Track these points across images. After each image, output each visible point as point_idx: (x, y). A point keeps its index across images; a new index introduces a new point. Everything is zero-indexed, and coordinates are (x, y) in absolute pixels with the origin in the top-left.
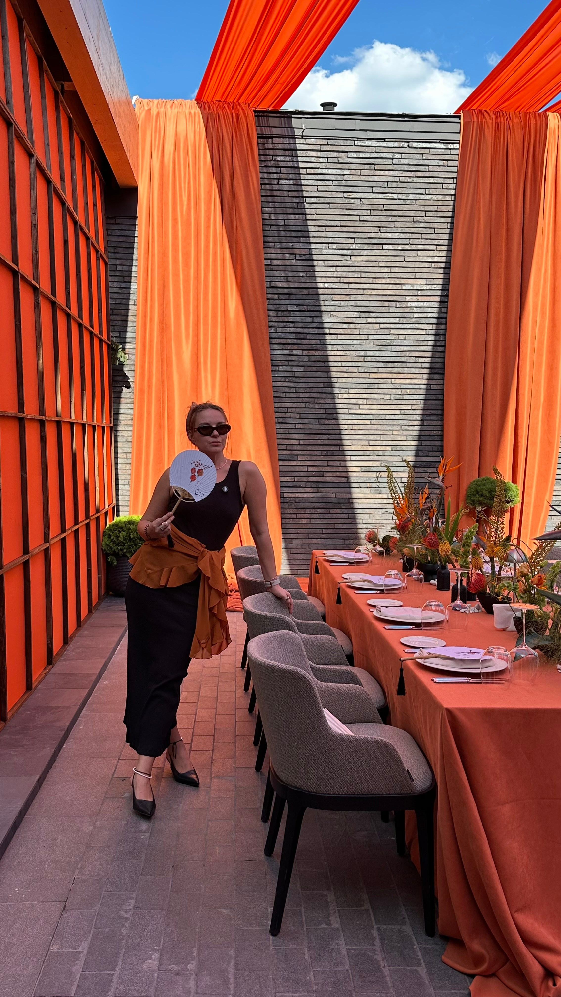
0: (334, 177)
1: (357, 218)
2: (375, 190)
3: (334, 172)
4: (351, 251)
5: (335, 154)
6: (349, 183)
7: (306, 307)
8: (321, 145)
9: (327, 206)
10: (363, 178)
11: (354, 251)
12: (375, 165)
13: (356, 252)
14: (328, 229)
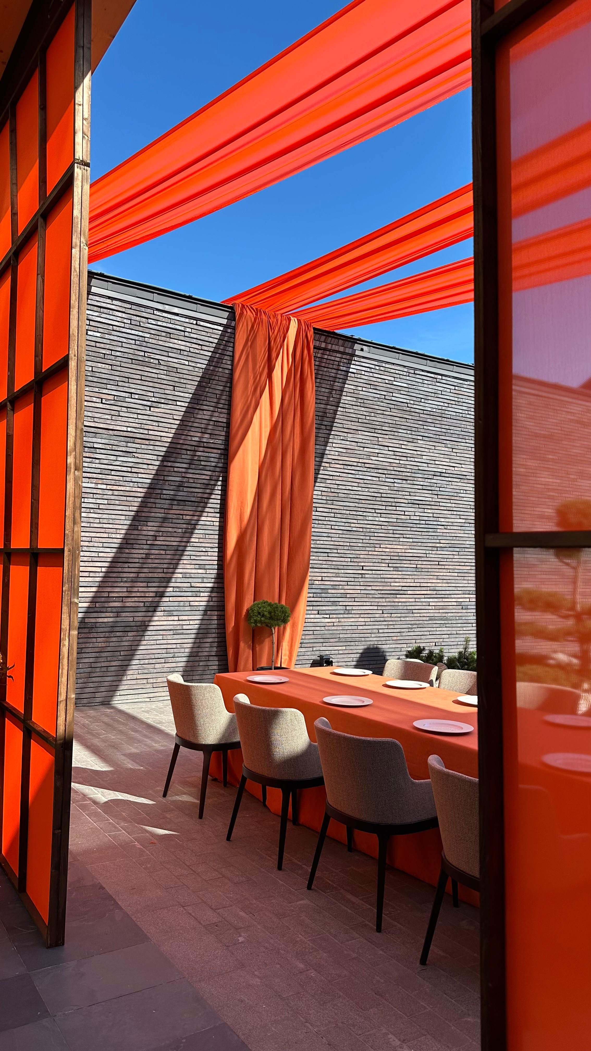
0: (137, 338)
1: (156, 376)
2: (170, 354)
3: (137, 333)
4: (150, 403)
5: (138, 318)
6: (149, 345)
7: (111, 446)
8: (125, 308)
9: (130, 361)
10: (161, 343)
11: (153, 403)
12: (170, 334)
13: (154, 404)
14: (130, 381)
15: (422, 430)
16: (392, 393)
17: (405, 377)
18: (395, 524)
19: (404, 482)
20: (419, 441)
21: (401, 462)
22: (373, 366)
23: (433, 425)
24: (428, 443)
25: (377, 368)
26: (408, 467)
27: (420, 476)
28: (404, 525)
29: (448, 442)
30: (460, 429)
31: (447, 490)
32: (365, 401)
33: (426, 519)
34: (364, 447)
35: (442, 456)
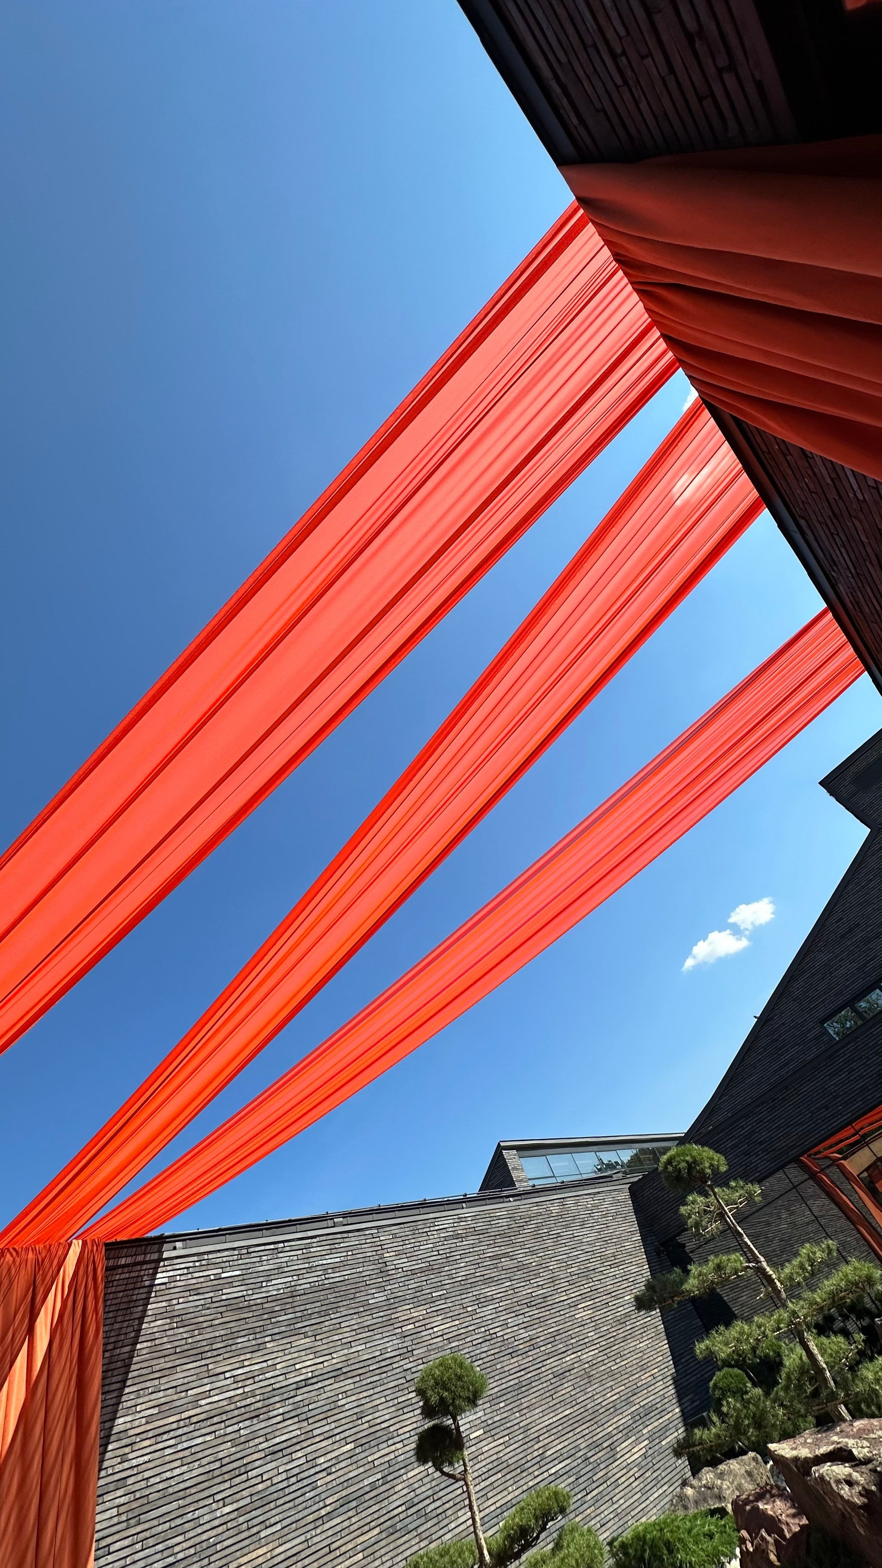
15: (269, 1327)
16: (222, 1290)
17: (236, 1263)
18: (248, 1508)
19: (255, 1421)
20: (268, 1345)
21: (246, 1389)
22: (191, 1264)
23: (283, 1313)
24: (281, 1342)
25: (197, 1264)
26: (258, 1392)
27: (277, 1399)
28: (263, 1501)
29: (307, 1329)
30: (319, 1304)
31: (319, 1404)
32: (184, 1317)
33: (297, 1471)
34: (187, 1391)
35: (303, 1353)
